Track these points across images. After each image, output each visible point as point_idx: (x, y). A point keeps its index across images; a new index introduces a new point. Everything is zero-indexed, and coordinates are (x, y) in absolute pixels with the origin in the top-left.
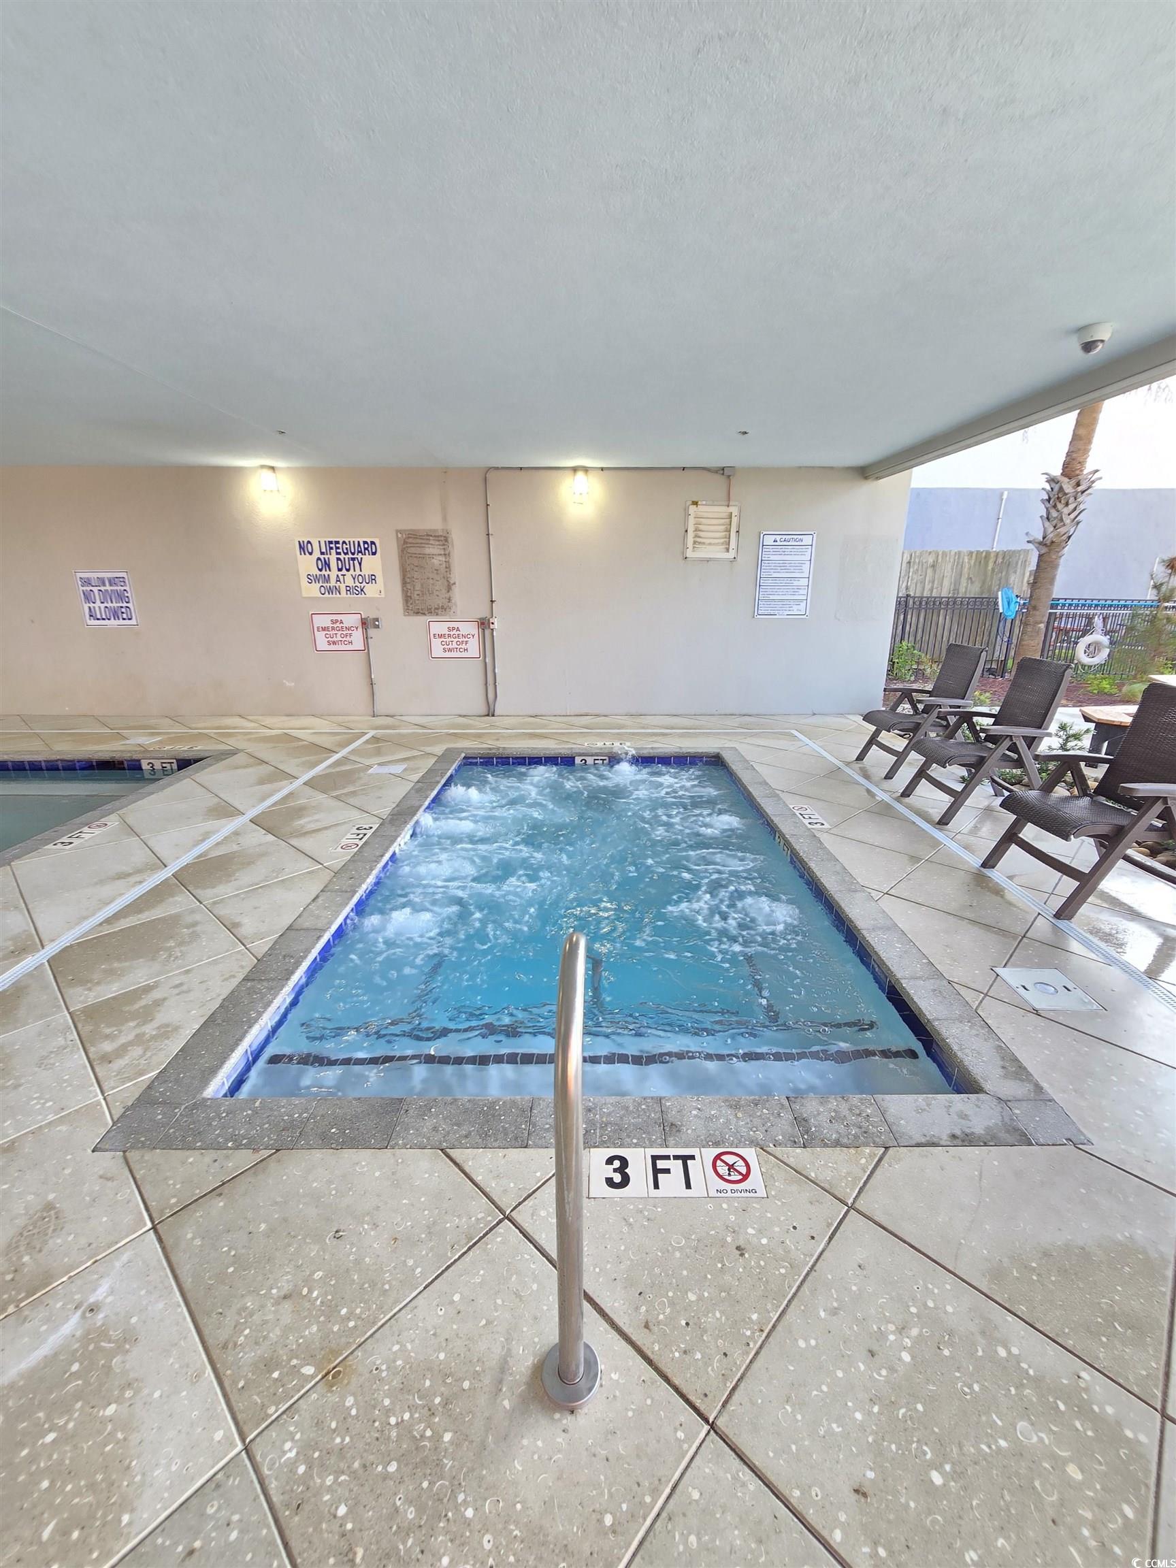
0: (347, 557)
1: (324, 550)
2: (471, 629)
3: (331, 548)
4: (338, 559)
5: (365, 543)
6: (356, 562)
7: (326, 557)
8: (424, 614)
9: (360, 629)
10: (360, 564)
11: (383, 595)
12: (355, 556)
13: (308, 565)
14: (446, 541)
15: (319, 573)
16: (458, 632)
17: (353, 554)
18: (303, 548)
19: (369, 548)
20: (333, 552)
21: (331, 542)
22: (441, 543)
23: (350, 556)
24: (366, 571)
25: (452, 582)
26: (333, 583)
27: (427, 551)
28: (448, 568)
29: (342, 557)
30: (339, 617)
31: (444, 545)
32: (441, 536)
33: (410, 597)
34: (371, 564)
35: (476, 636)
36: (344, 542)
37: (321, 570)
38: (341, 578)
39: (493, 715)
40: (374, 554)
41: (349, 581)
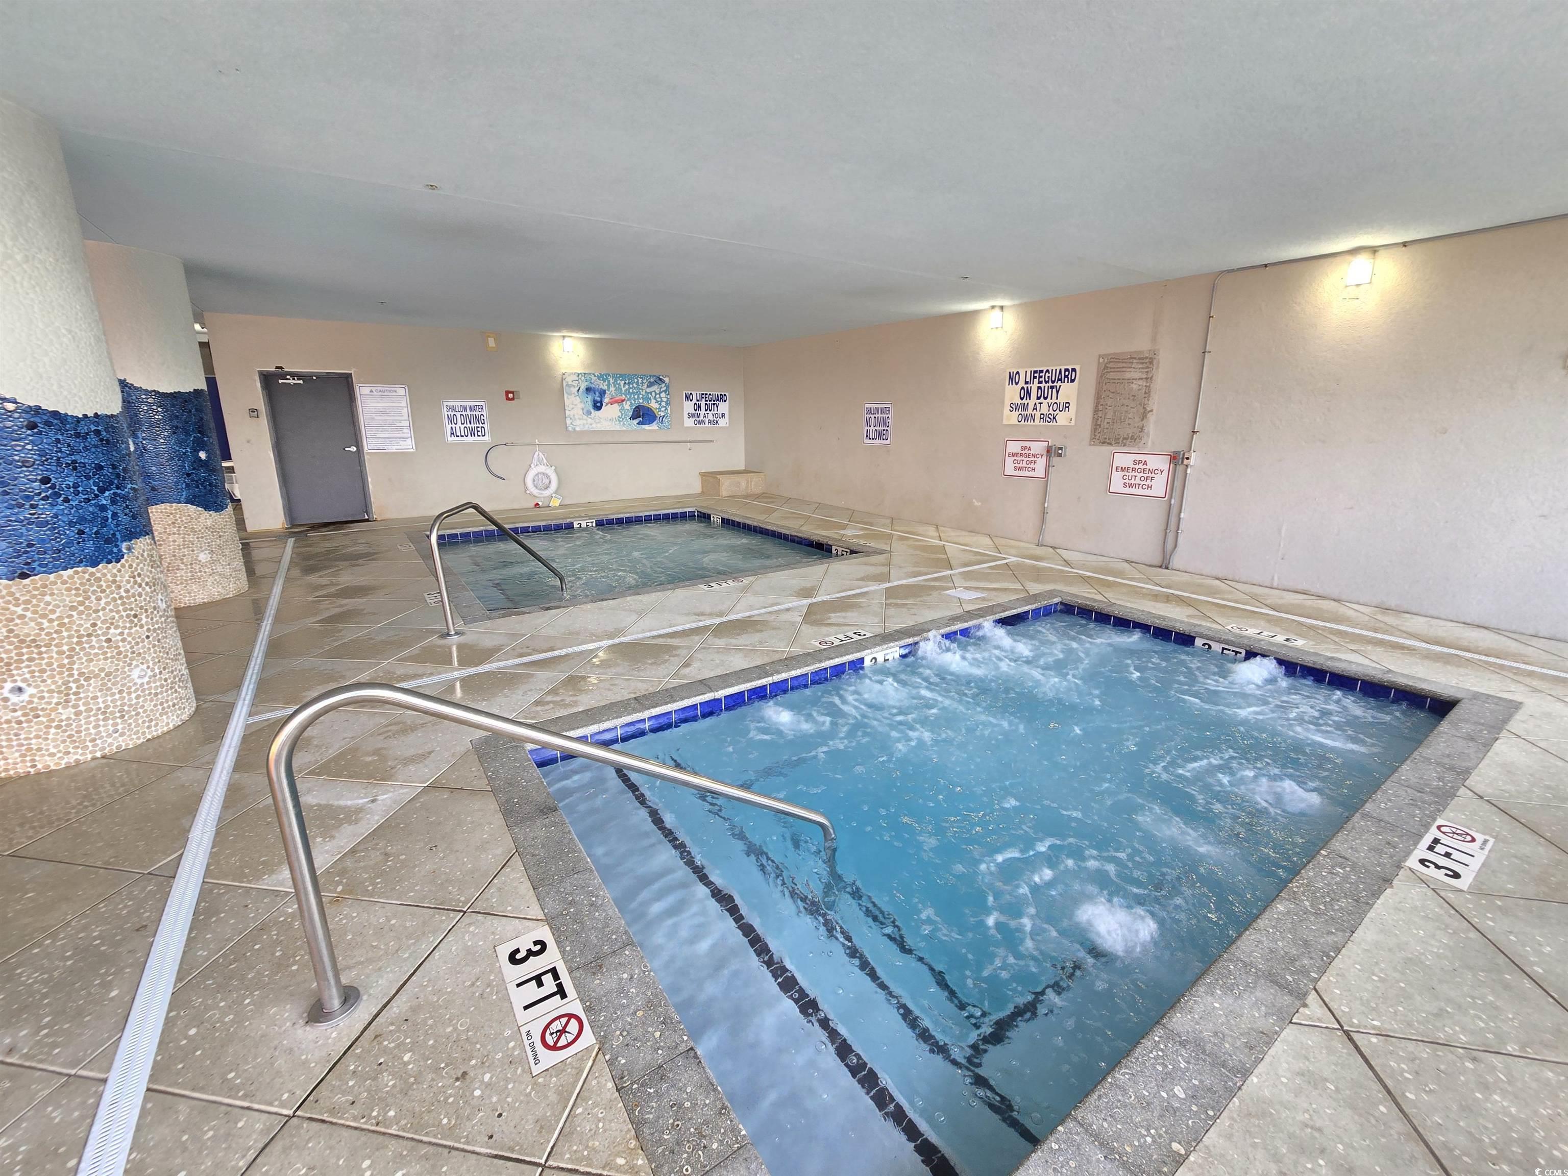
0: (1047, 385)
1: (1028, 380)
2: (1160, 463)
3: (1035, 377)
4: (1039, 388)
5: (1066, 370)
6: (1054, 390)
7: (1029, 386)
8: (1110, 444)
9: (1044, 458)
10: (1058, 392)
11: (1073, 423)
12: (1055, 384)
13: (1012, 393)
14: (1151, 363)
15: (1020, 401)
16: (1145, 466)
17: (1053, 382)
18: (1012, 379)
19: (1068, 375)
20: (1036, 381)
21: (1035, 372)
22: (1145, 365)
23: (1050, 384)
24: (1062, 399)
25: (1149, 409)
26: (1030, 411)
27: (1128, 375)
28: (1148, 393)
29: (1042, 385)
30: (1027, 444)
31: (1147, 368)
32: (1146, 358)
33: (1100, 426)
34: (1068, 391)
35: (1165, 473)
36: (1048, 371)
37: (1022, 399)
38: (1038, 406)
39: (1167, 568)
40: (1072, 381)
41: (1044, 409)
